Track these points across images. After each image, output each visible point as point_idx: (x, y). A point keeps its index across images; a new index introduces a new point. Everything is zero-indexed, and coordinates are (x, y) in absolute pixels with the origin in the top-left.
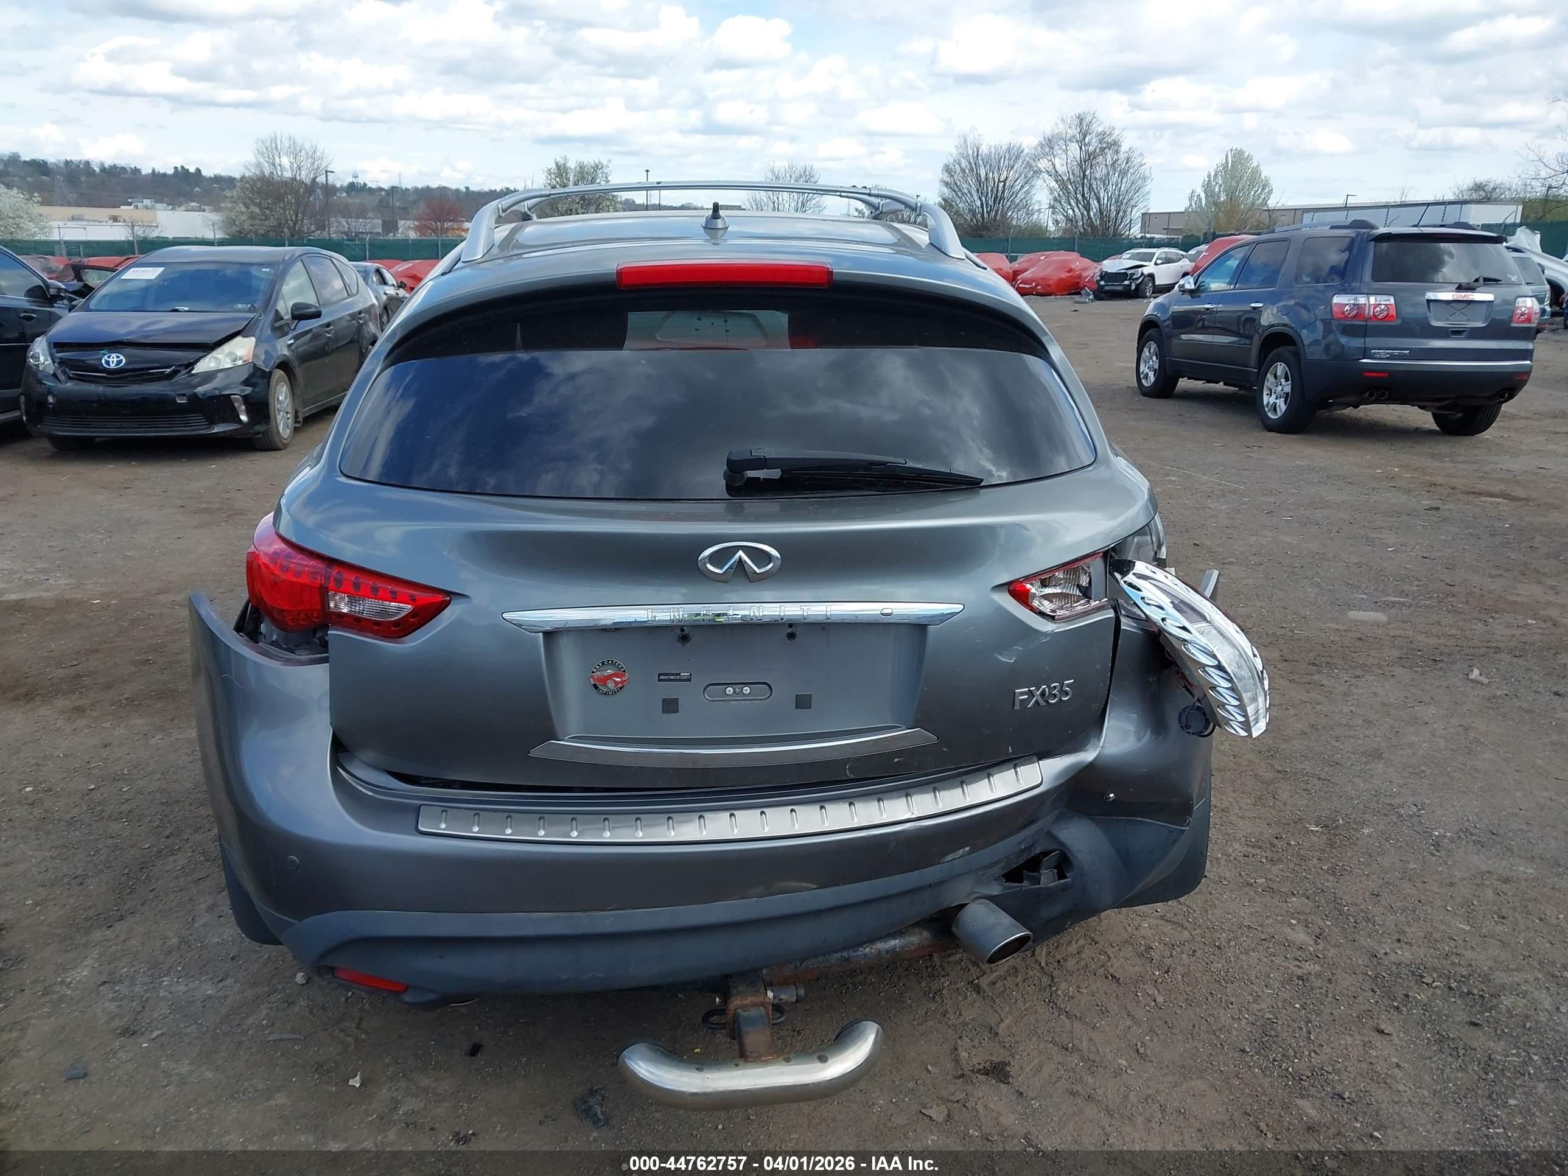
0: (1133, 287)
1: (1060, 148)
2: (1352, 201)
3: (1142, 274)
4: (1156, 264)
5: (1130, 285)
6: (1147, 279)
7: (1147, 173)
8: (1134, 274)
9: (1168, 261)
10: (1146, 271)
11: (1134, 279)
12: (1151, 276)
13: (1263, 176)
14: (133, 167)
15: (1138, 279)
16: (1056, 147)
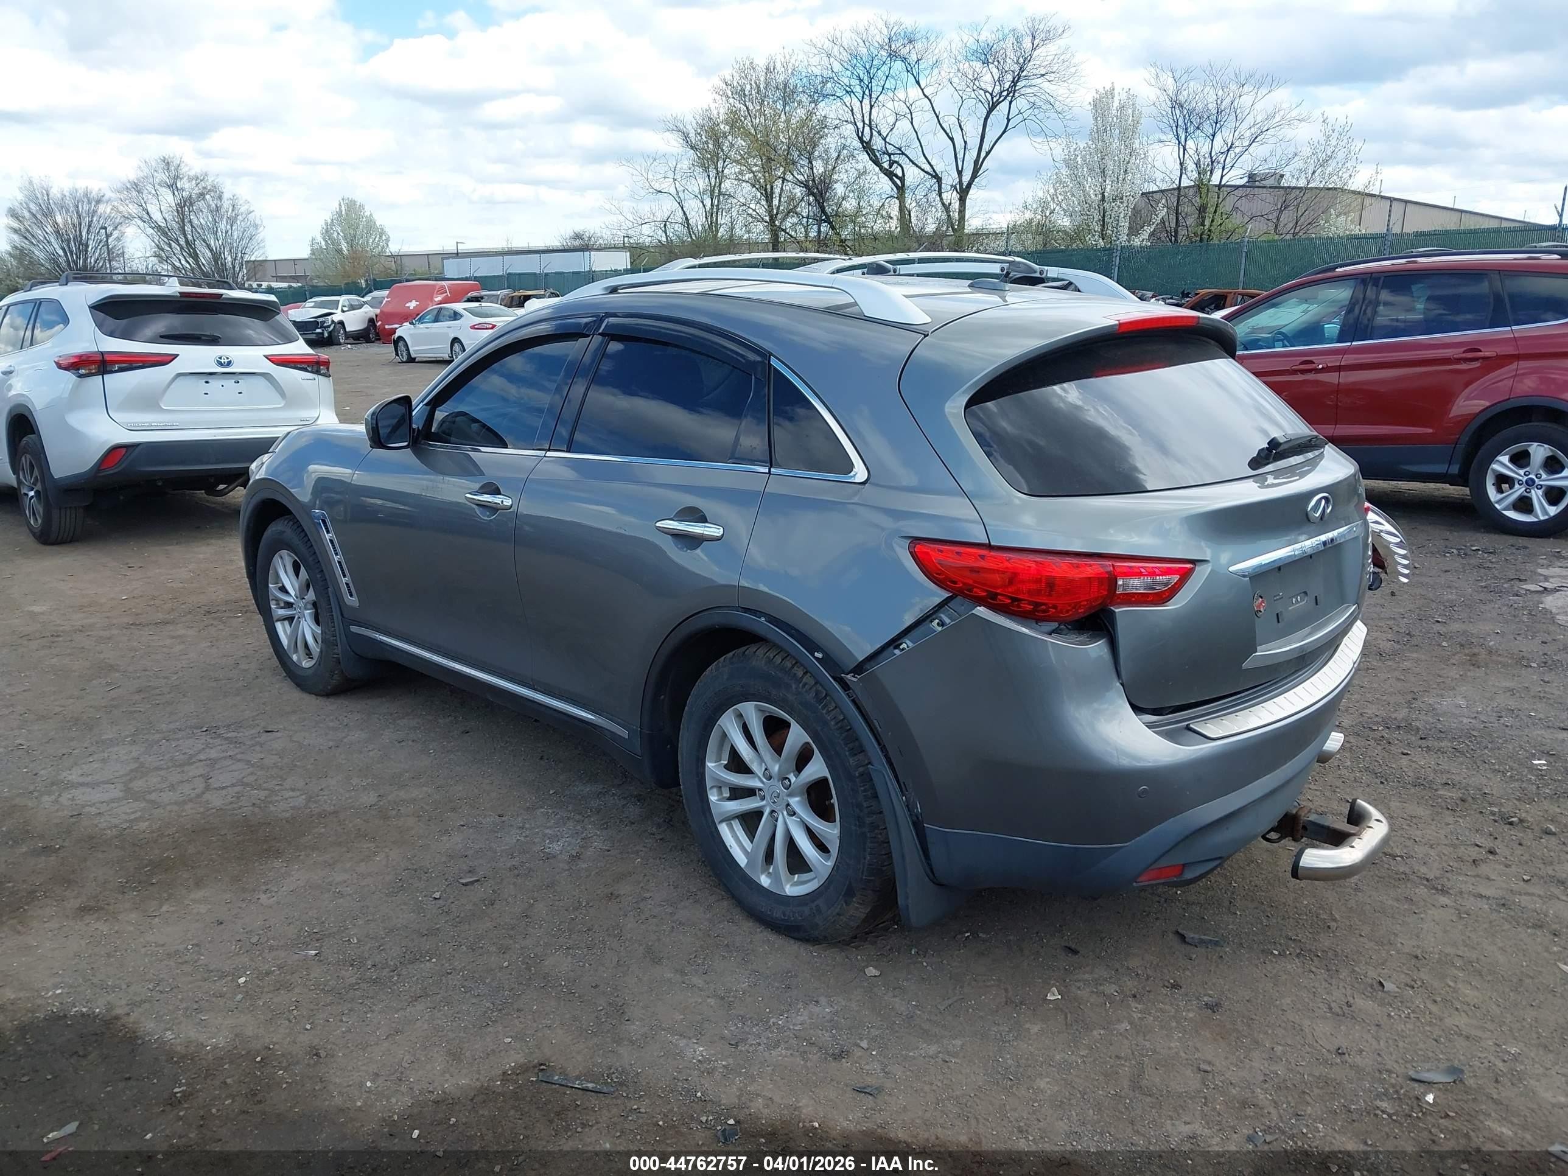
0: (326, 335)
1: (150, 193)
2: (462, 248)
3: (333, 321)
4: (343, 311)
5: (322, 333)
6: (338, 326)
7: (258, 222)
8: (324, 322)
9: (352, 308)
10: (336, 318)
11: (325, 327)
12: (342, 323)
13: (378, 224)
15: (329, 326)
16: (145, 192)
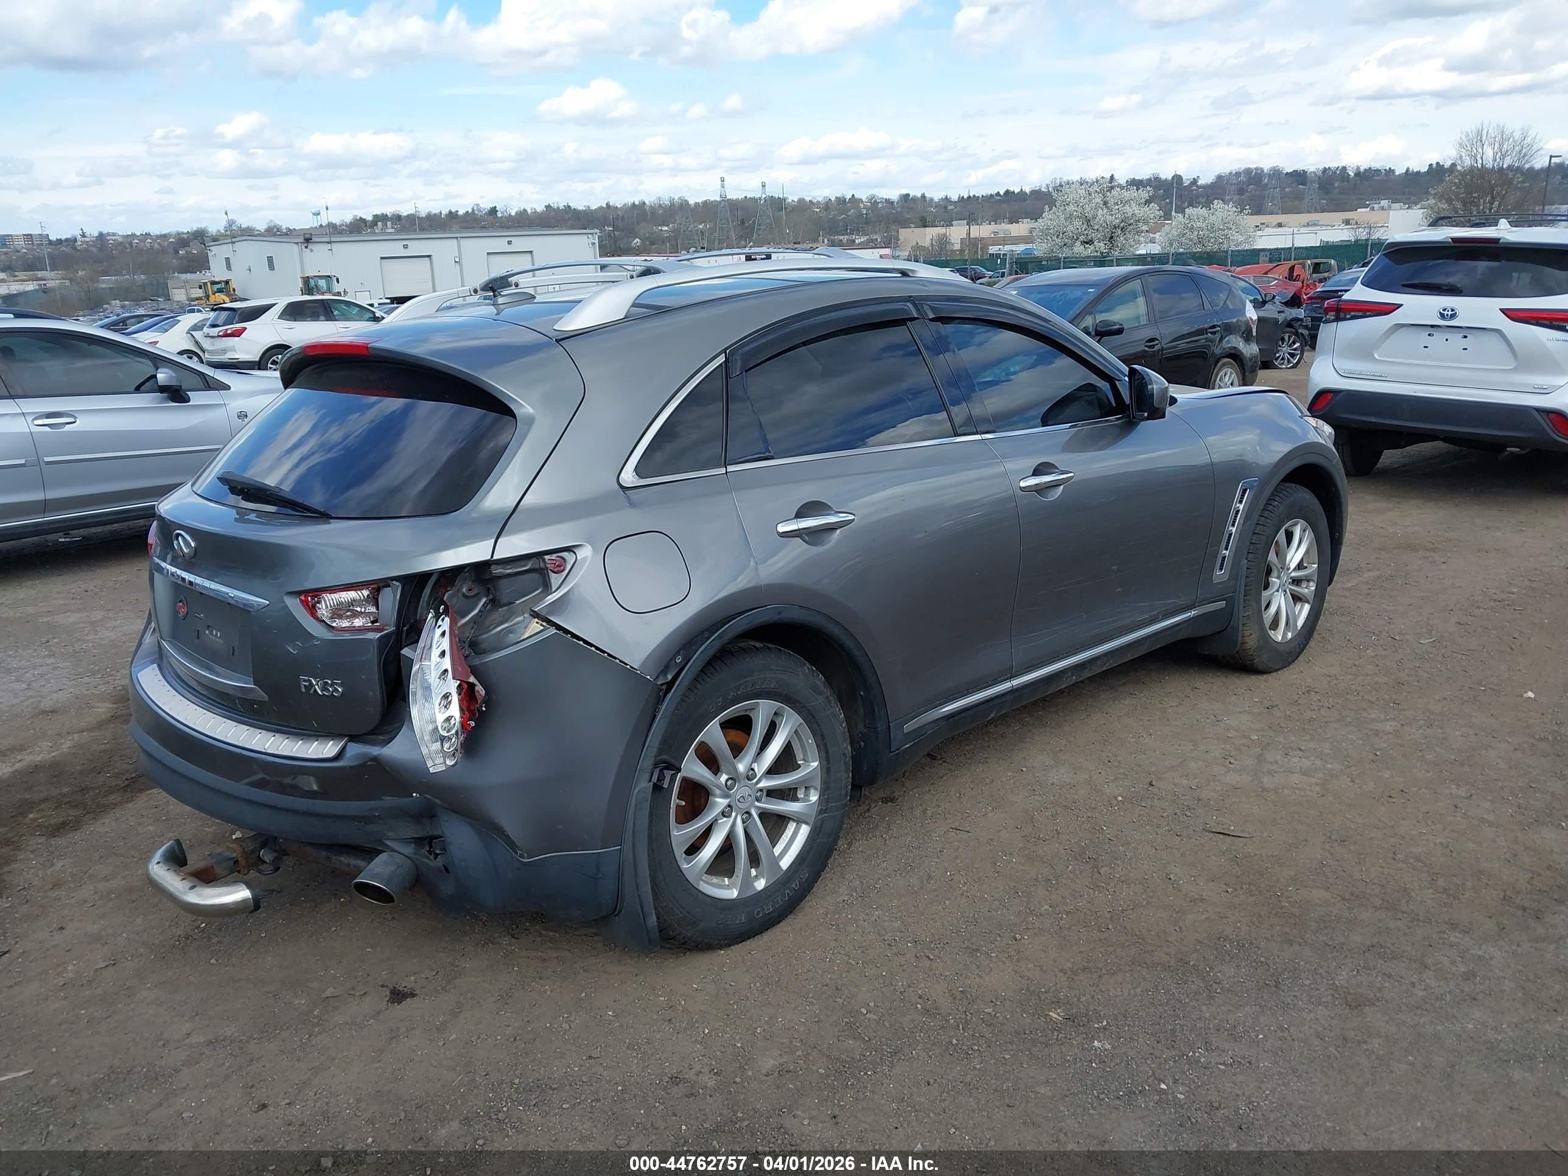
14: (1387, 168)
